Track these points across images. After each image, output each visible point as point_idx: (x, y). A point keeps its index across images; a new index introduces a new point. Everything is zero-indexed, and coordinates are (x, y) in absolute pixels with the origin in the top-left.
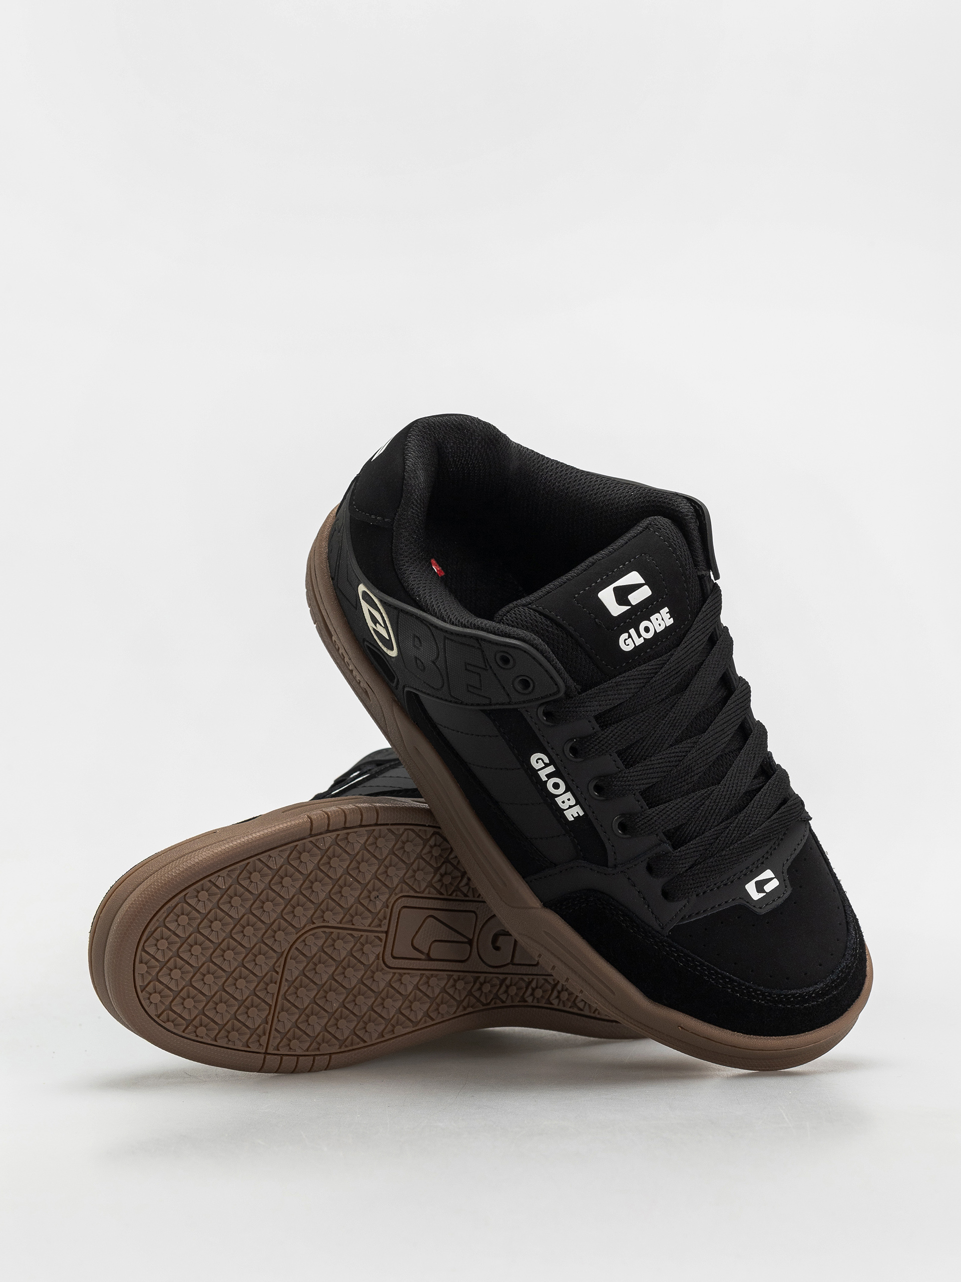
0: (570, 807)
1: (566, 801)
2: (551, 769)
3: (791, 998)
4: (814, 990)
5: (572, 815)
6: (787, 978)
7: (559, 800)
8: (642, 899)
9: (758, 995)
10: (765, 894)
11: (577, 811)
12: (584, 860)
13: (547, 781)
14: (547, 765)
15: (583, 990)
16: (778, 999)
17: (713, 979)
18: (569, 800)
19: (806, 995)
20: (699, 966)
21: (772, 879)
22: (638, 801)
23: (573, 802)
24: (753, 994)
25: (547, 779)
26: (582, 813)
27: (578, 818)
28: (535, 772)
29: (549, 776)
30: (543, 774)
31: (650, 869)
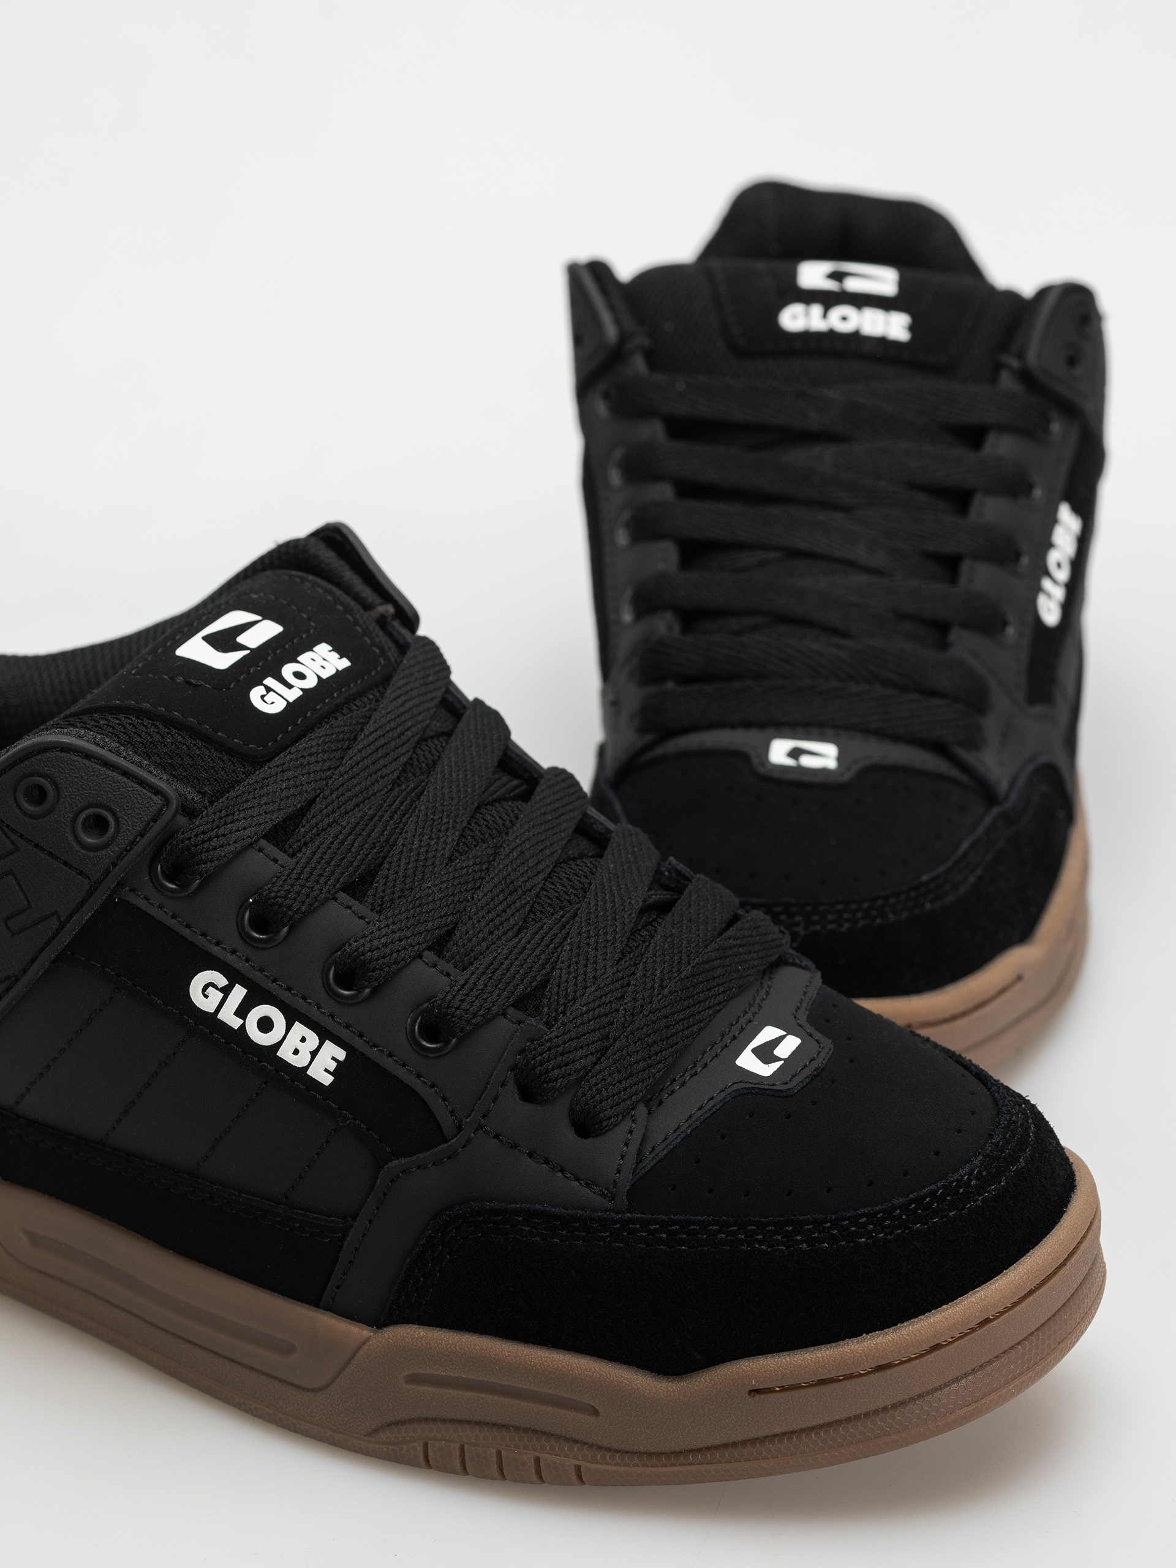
0: (314, 1054)
1: (301, 1046)
2: (239, 993)
3: (931, 1203)
4: (971, 1173)
5: (326, 1070)
6: (904, 1175)
7: (285, 1053)
8: (545, 1165)
9: (864, 1226)
10: (782, 1062)
11: (332, 1054)
12: (398, 1159)
13: (243, 1025)
14: (226, 991)
15: (538, 1454)
16: (907, 1216)
17: (761, 1242)
18: (303, 1040)
19: (959, 1186)
20: (720, 1231)
21: (782, 1038)
22: (435, 966)
23: (313, 1040)
24: (853, 1229)
25: (241, 1021)
26: (341, 1055)
27: (340, 1071)
28: (211, 1019)
29: (242, 1011)
30: (229, 1016)
31: (527, 1094)
